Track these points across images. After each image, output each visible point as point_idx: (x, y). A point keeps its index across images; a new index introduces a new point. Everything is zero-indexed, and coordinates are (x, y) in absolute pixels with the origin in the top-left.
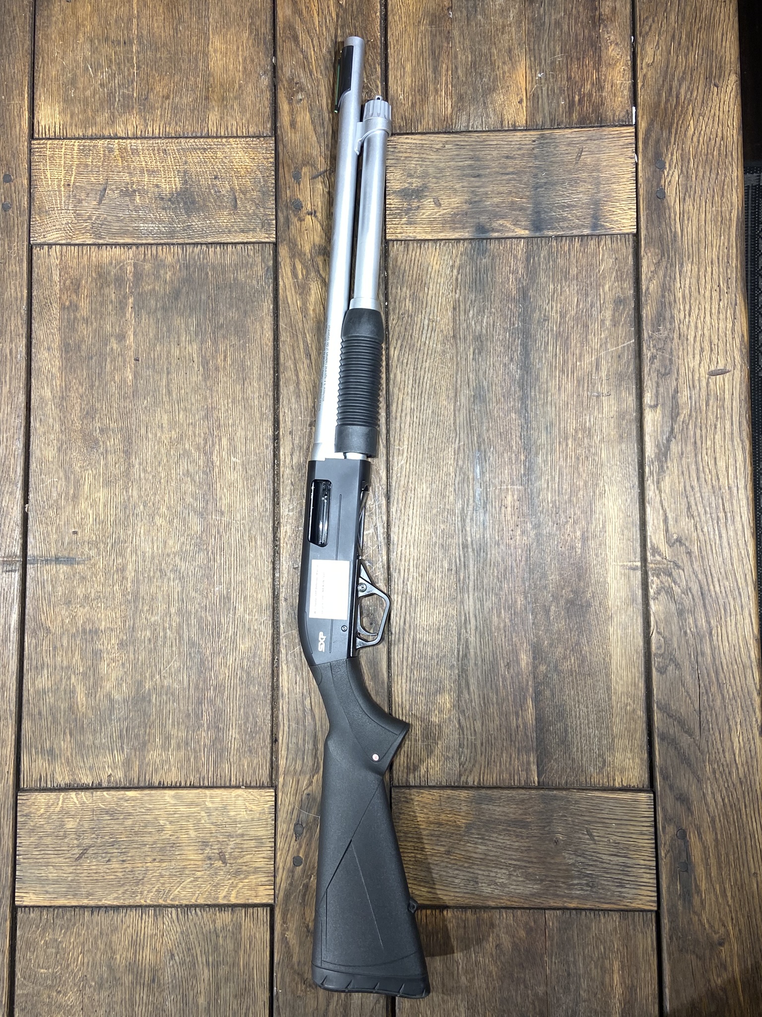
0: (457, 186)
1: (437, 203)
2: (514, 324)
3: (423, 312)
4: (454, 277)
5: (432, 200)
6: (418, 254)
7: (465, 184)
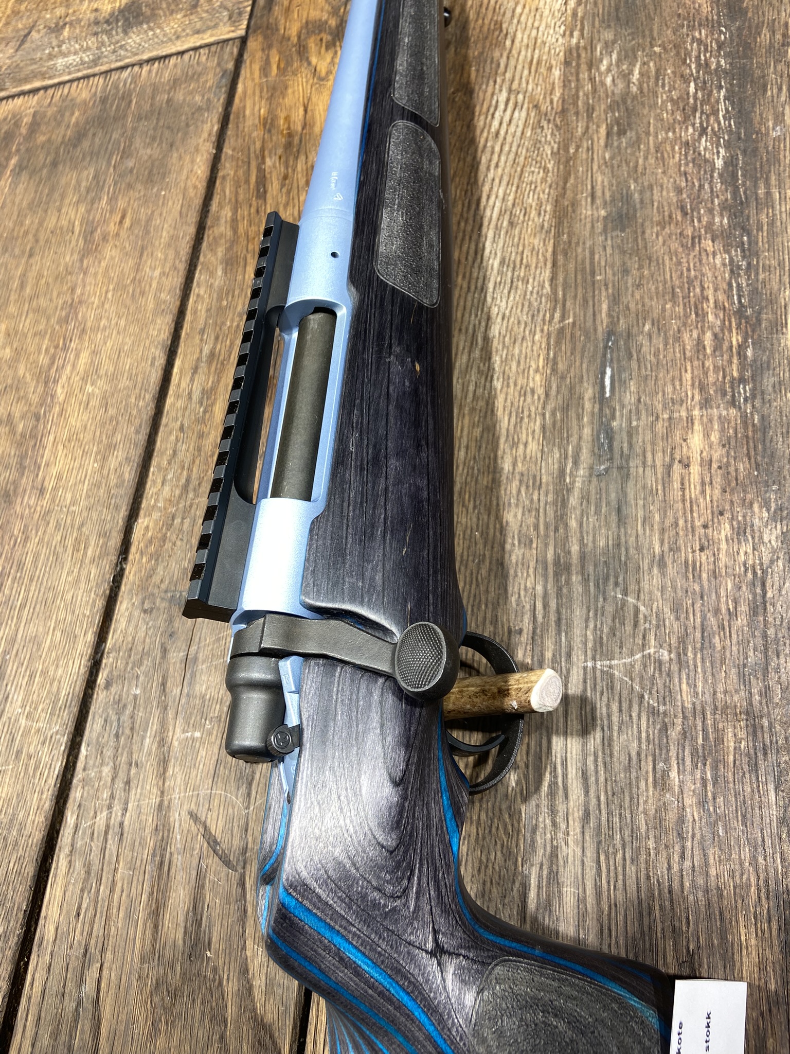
2: (707, 65)
4: (570, 12)
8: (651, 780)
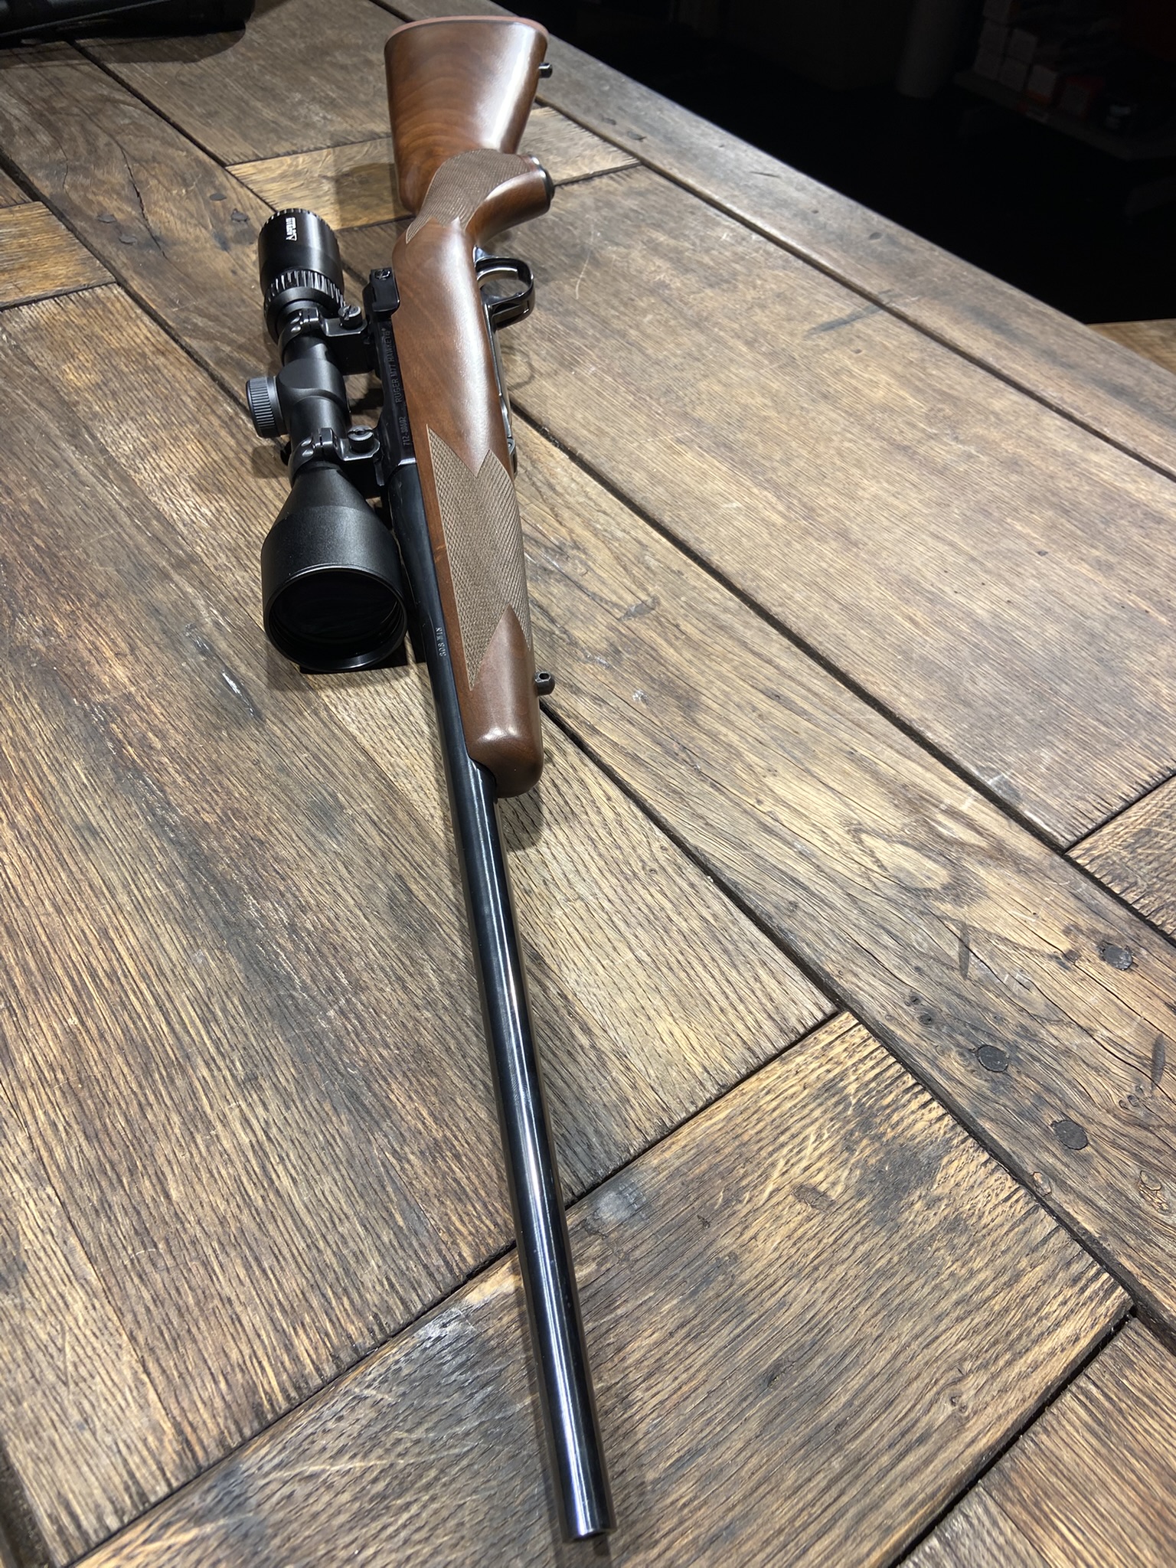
0: (802, 1292)
1: (810, 1197)
2: (342, 1012)
3: (606, 904)
4: (597, 1031)
5: (834, 1195)
6: (740, 1026)
7: (785, 1318)
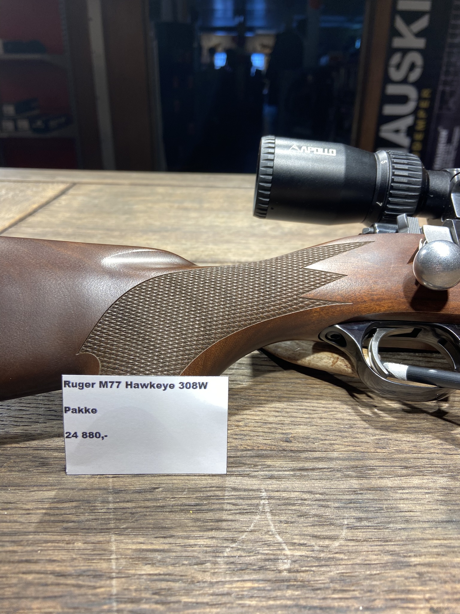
8: (144, 547)
